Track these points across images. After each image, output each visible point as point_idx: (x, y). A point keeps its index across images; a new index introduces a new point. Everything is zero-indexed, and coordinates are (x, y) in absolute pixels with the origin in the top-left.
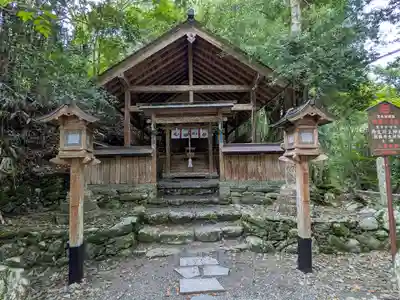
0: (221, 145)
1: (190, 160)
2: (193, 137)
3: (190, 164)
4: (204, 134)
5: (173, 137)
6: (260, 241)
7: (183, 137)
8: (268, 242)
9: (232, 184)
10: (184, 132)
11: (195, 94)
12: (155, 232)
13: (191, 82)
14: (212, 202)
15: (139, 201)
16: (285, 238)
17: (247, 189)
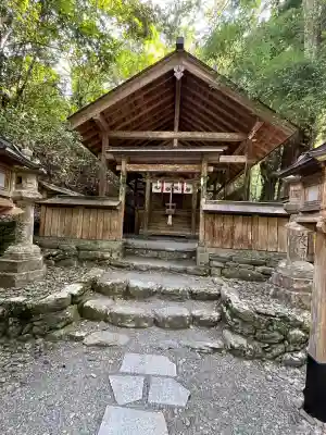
0: (203, 201)
1: (170, 217)
2: (175, 191)
3: (170, 222)
4: (188, 190)
5: (154, 190)
6: (243, 342)
7: (165, 191)
8: (256, 343)
9: (213, 251)
10: (166, 185)
11: (180, 141)
12: (104, 307)
13: (176, 128)
14: (185, 271)
15: (100, 262)
16: (282, 341)
17: (230, 259)
